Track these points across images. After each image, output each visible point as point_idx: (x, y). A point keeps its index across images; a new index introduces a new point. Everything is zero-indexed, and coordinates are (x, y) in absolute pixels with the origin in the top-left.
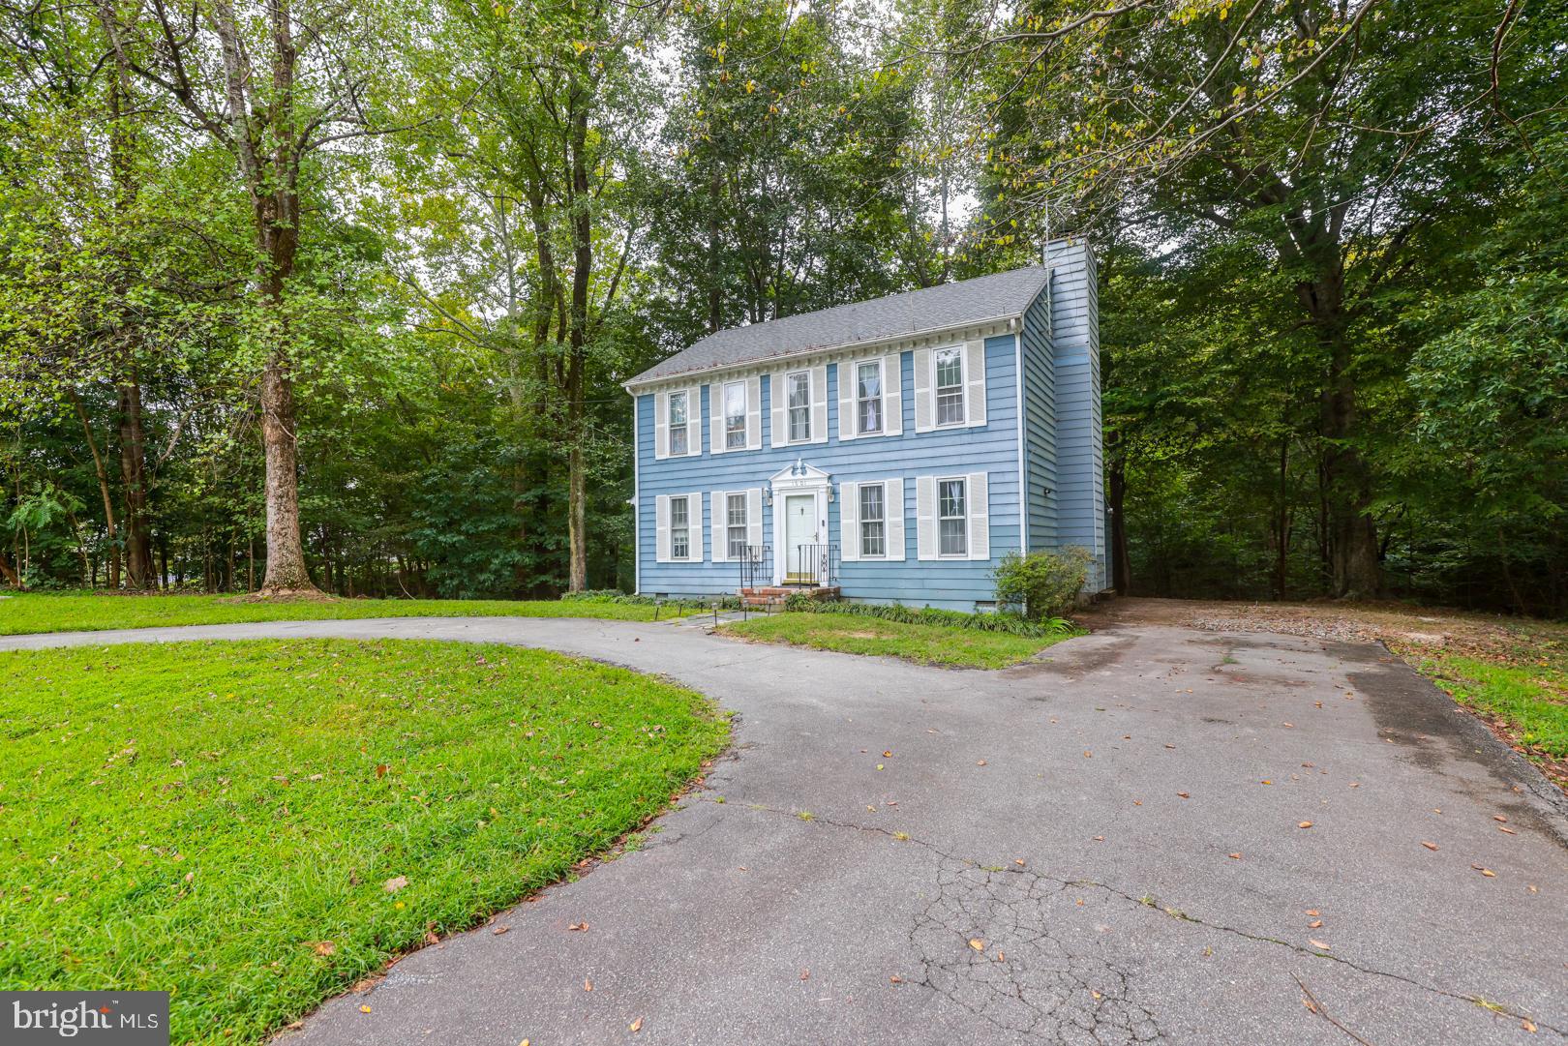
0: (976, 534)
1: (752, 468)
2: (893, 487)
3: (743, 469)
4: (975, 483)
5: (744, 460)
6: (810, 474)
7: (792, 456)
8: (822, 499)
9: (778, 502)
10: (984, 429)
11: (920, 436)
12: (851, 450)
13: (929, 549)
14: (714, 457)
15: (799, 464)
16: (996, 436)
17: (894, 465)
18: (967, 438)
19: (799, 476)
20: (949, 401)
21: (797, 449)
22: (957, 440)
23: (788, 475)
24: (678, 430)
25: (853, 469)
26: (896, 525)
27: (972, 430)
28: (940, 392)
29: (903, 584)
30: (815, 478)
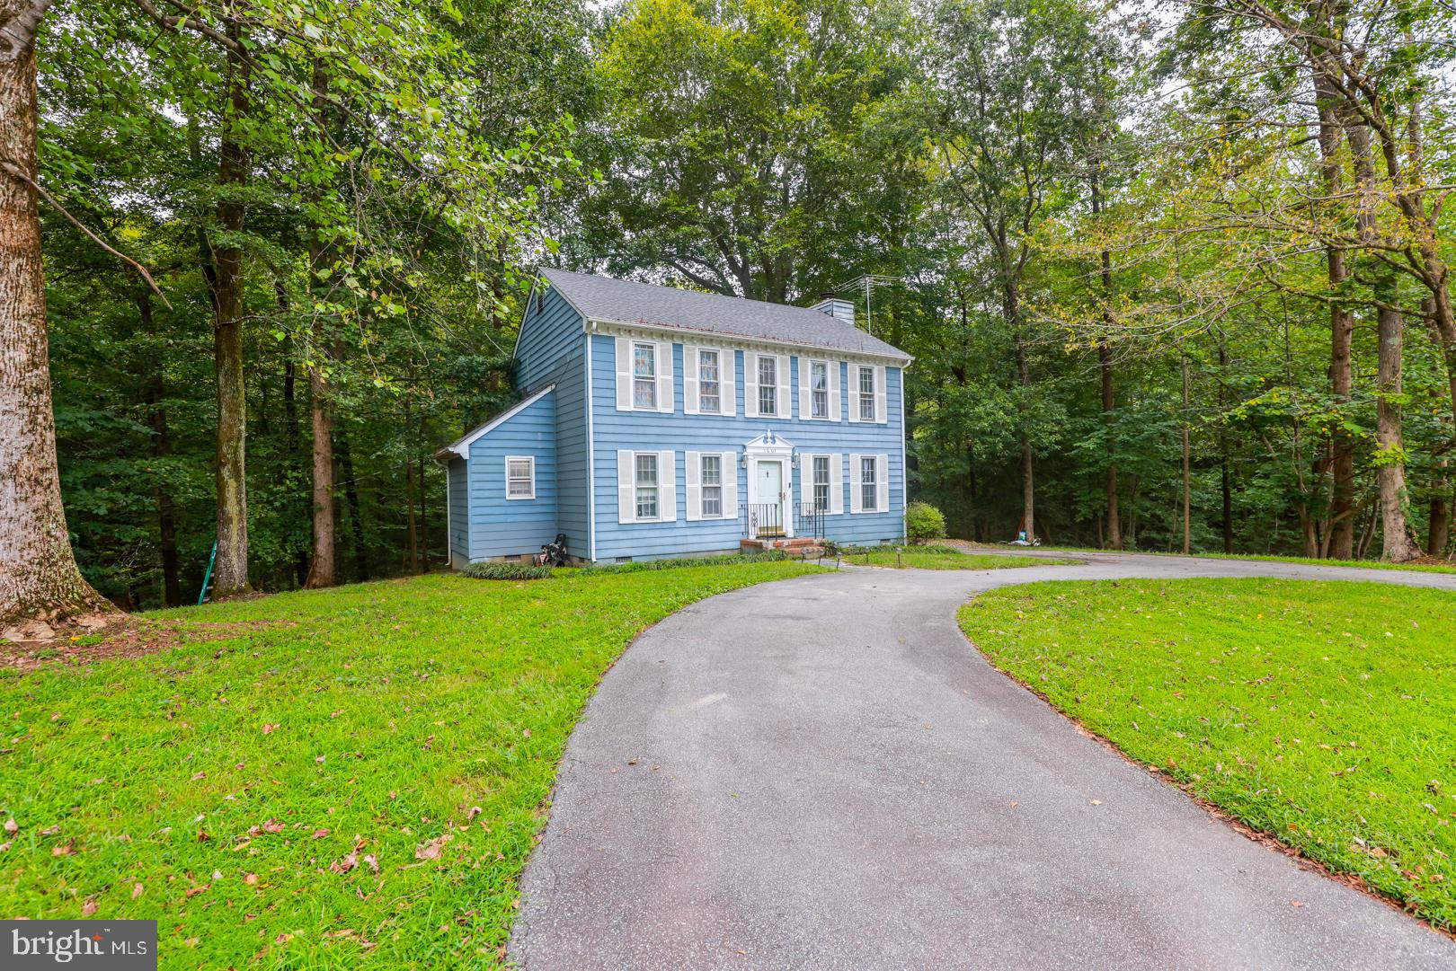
0: (882, 495)
1: (727, 433)
2: (835, 459)
3: (716, 432)
4: (882, 461)
5: (719, 424)
6: (778, 444)
7: (762, 426)
8: (787, 466)
9: (752, 465)
10: (884, 426)
11: (851, 425)
12: (808, 428)
13: (857, 507)
14: (686, 417)
15: (769, 434)
16: (890, 431)
17: (835, 444)
18: (876, 431)
19: (769, 445)
20: (867, 402)
21: (766, 421)
22: (870, 431)
23: (760, 443)
24: (646, 384)
25: (809, 443)
26: (837, 488)
27: (879, 426)
28: (862, 396)
29: (841, 531)
30: (782, 448)
